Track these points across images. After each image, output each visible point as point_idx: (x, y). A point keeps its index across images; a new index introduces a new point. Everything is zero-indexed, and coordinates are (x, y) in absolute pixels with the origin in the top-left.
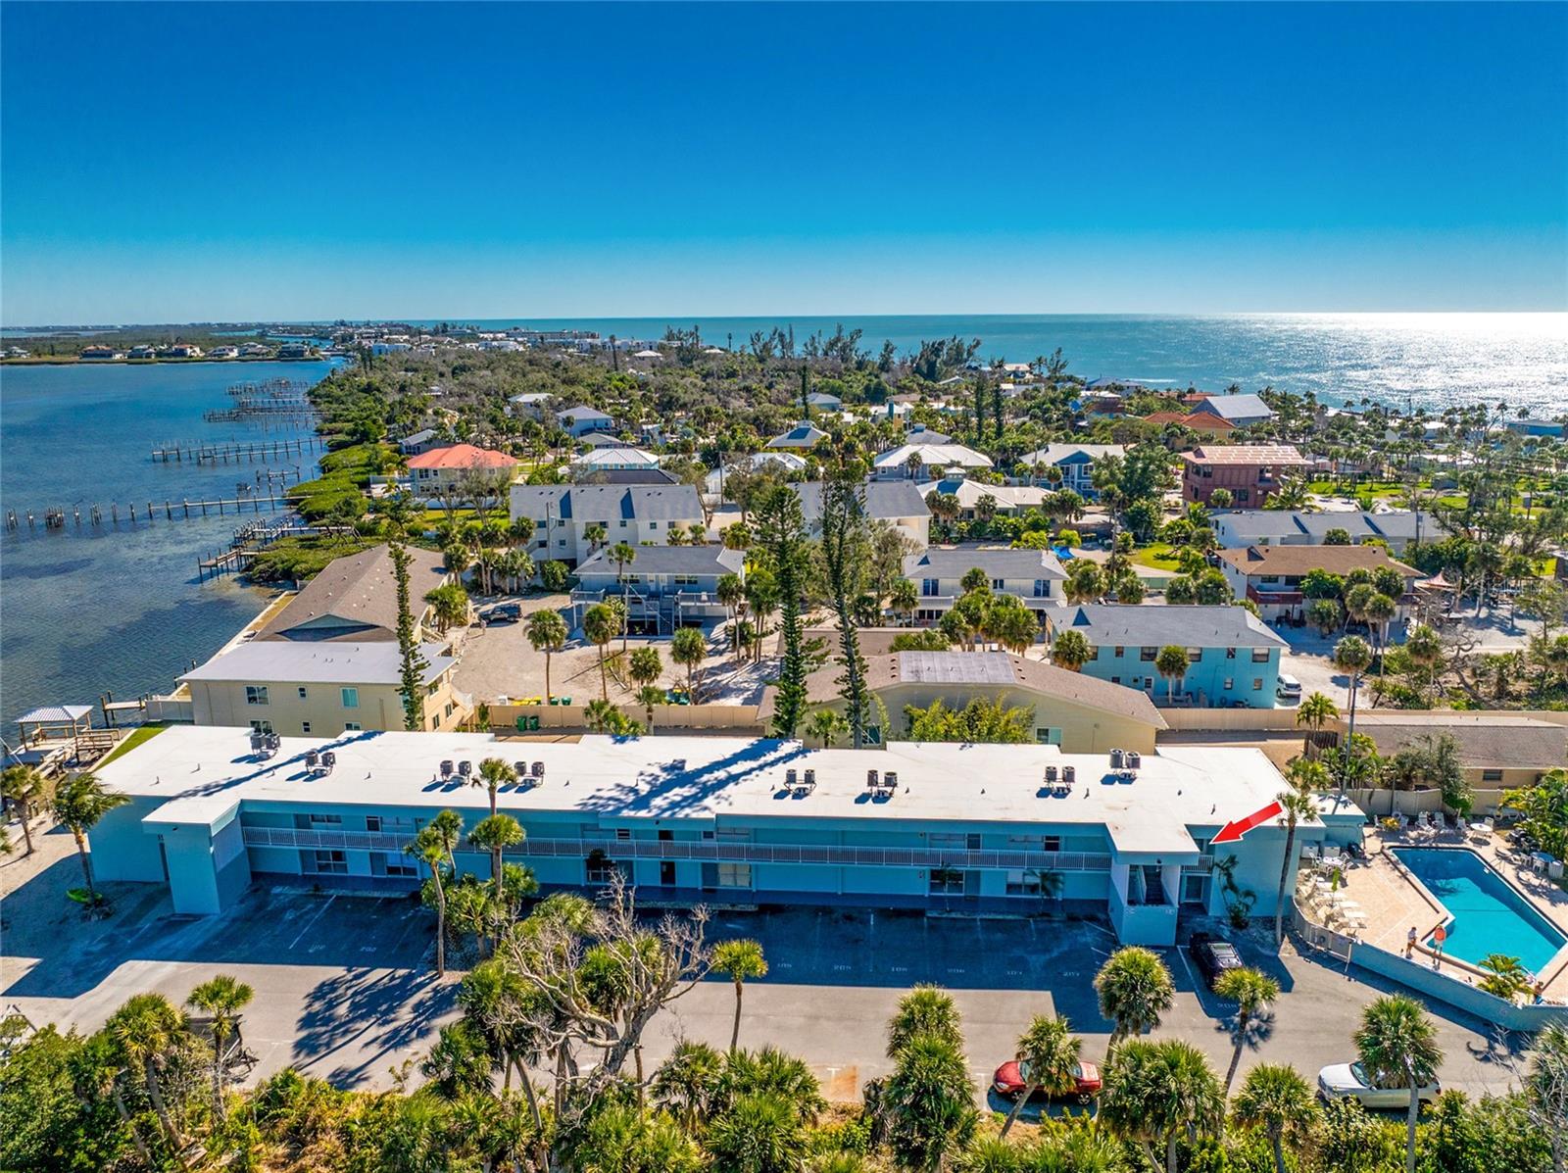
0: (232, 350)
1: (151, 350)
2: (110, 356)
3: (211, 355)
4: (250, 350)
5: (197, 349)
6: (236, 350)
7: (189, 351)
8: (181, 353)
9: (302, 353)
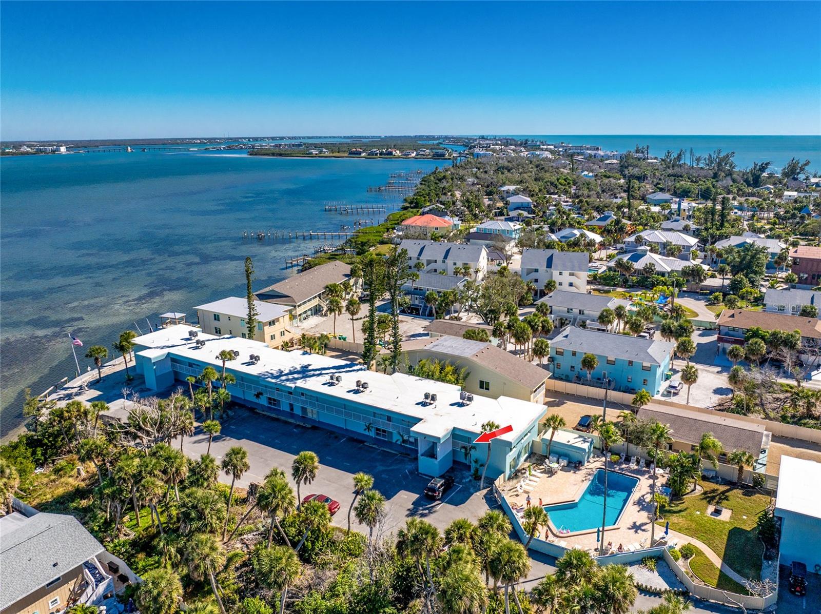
0: (413, 153)
1: (378, 152)
2: (360, 154)
3: (403, 155)
4: (422, 153)
5: (398, 152)
6: (415, 153)
7: (394, 152)
8: (391, 153)
9: (444, 155)
